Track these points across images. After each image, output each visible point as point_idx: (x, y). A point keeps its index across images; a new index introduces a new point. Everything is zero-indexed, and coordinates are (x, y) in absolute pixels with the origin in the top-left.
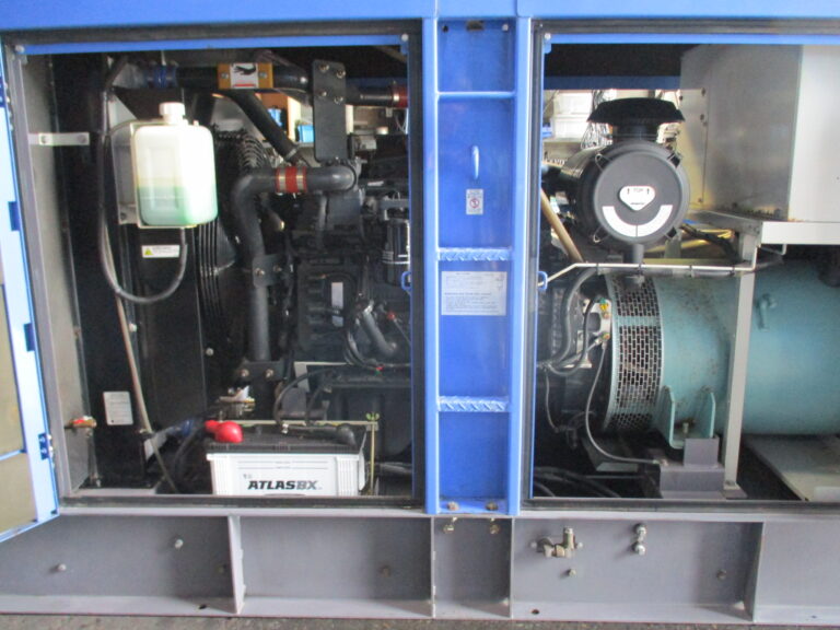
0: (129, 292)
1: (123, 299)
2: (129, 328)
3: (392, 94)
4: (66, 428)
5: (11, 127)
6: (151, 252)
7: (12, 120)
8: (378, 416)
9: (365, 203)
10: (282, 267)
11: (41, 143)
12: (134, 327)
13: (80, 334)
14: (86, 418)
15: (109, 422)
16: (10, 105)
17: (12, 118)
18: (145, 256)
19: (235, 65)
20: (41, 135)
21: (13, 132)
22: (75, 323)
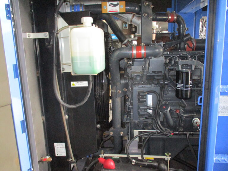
0: (65, 102)
1: (63, 106)
2: (66, 117)
3: (168, 16)
4: (39, 161)
5: (14, 30)
6: (75, 84)
7: (14, 26)
8: (170, 154)
9: (165, 62)
10: (127, 89)
11: (28, 37)
12: (67, 117)
13: (44, 119)
14: (48, 157)
15: (56, 155)
16: (13, 18)
17: (14, 25)
18: (72, 86)
19: (109, 2)
20: (27, 33)
21: (15, 32)
22: (42, 115)
